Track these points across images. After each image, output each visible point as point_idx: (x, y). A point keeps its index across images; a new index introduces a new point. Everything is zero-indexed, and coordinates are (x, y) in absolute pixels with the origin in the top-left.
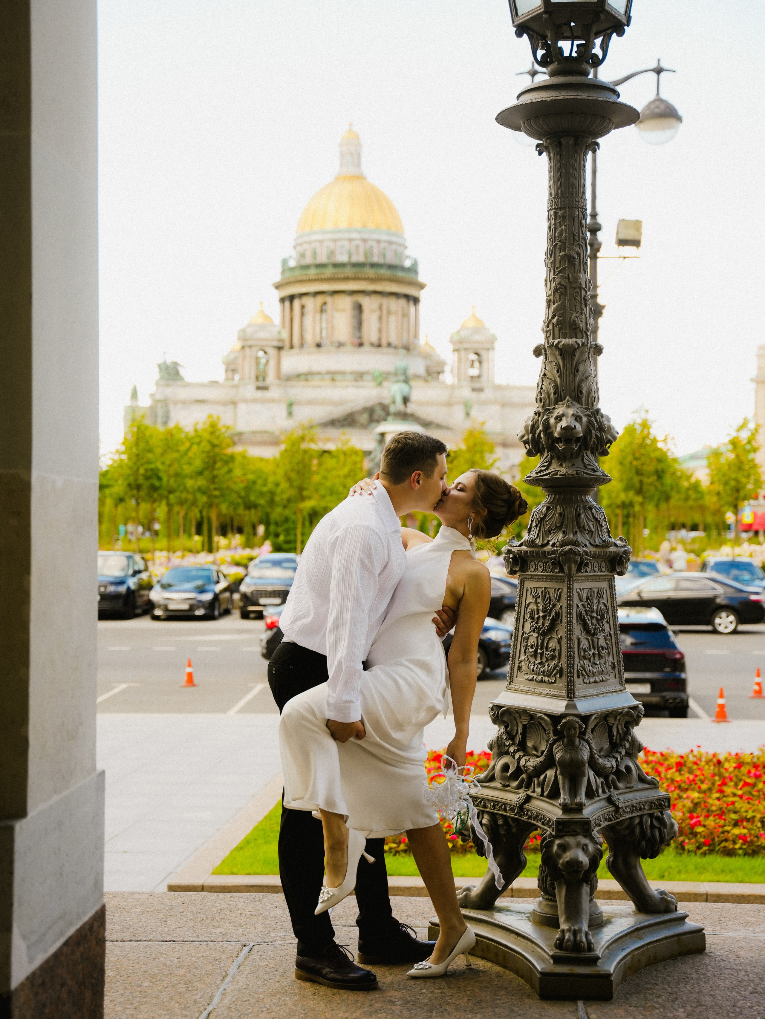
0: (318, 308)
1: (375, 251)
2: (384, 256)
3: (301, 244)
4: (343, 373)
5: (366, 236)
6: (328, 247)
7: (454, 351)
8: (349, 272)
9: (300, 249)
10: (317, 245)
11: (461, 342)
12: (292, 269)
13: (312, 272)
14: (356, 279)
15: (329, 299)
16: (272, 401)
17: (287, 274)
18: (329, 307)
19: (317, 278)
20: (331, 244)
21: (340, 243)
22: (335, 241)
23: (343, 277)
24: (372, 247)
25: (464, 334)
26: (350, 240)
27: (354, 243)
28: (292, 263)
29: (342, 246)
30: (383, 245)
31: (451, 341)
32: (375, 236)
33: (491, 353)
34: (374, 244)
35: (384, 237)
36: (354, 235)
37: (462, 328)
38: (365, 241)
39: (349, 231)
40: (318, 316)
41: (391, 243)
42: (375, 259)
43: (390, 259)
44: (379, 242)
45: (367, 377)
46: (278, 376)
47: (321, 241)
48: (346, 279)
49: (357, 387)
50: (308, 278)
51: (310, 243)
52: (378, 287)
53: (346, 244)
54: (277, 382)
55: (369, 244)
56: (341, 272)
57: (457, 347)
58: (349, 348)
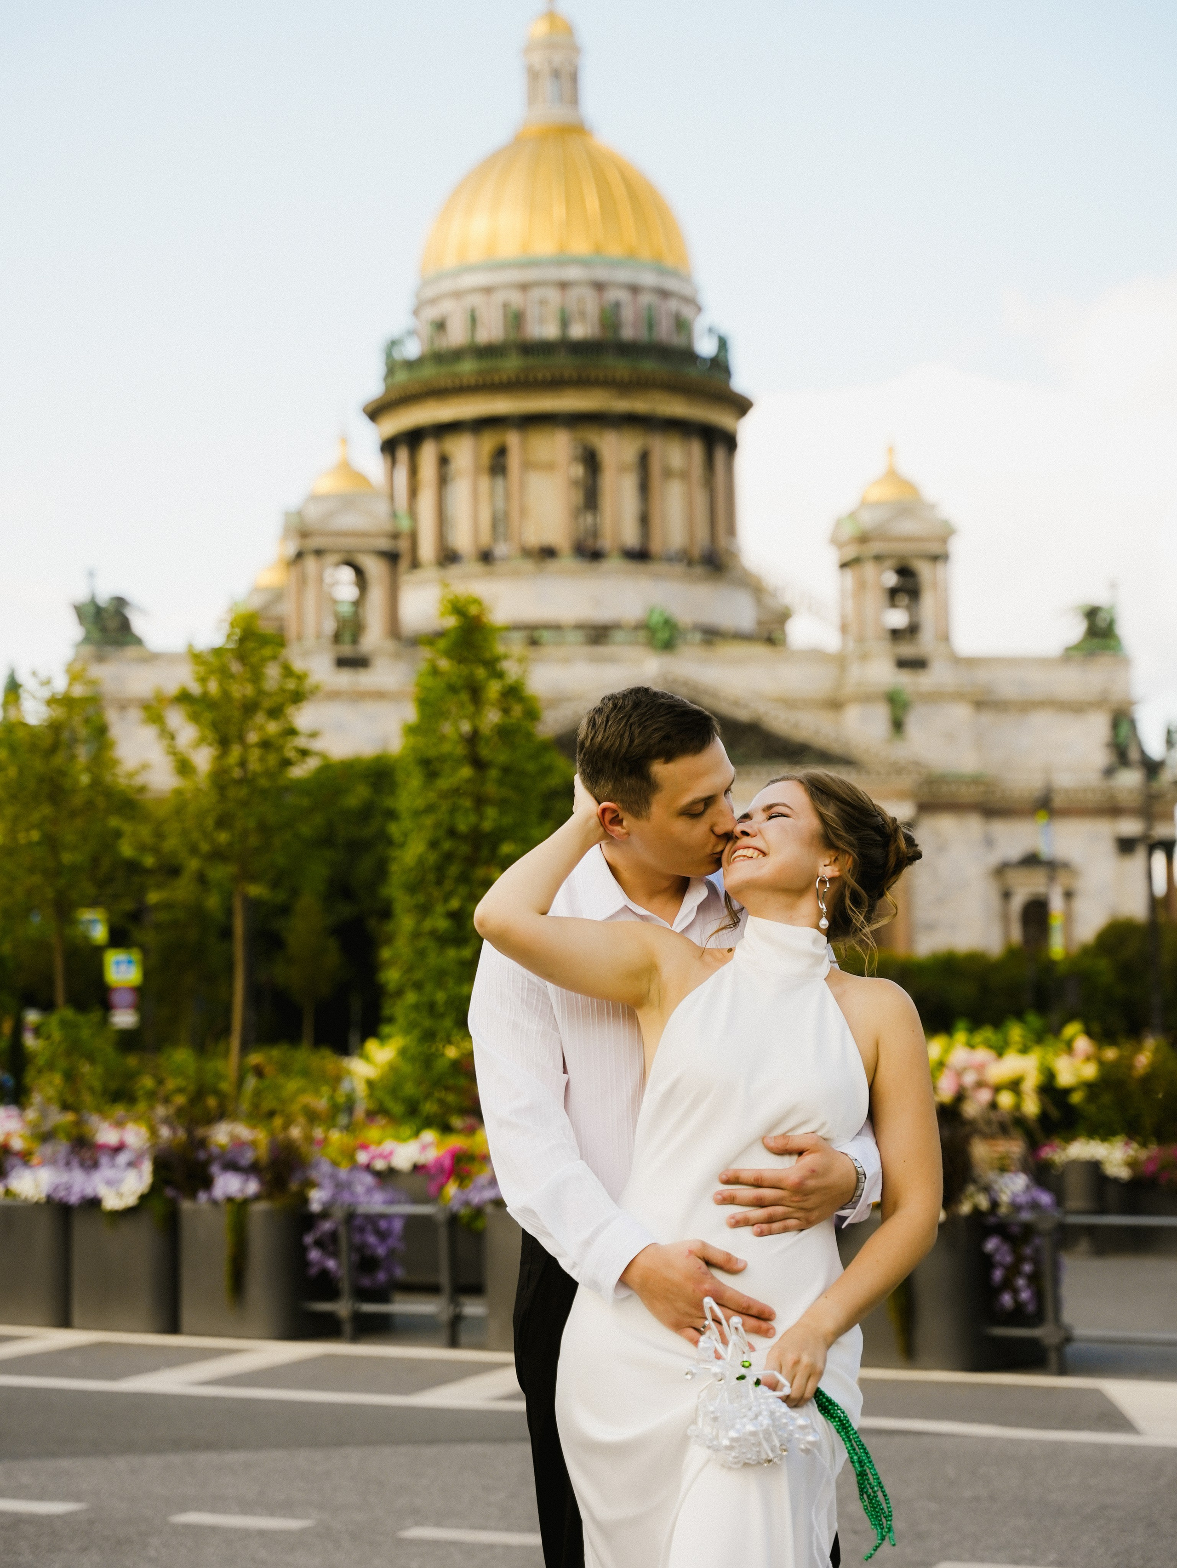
0: (485, 459)
1: (628, 314)
2: (651, 324)
3: (433, 301)
4: (557, 627)
5: (601, 274)
6: (506, 306)
7: (844, 565)
8: (564, 364)
9: (432, 313)
10: (477, 300)
11: (863, 539)
12: (410, 365)
13: (468, 367)
14: (581, 383)
15: (513, 439)
16: (379, 695)
17: (402, 377)
18: (514, 460)
19: (481, 381)
20: (515, 298)
21: (536, 294)
22: (524, 287)
23: (548, 376)
24: (617, 305)
25: (867, 519)
26: (564, 285)
27: (573, 294)
28: (412, 350)
29: (543, 302)
30: (646, 299)
31: (835, 541)
32: (624, 275)
33: (940, 567)
34: (623, 296)
35: (648, 279)
36: (573, 273)
37: (864, 504)
38: (599, 287)
39: (561, 261)
40: (484, 482)
41: (664, 294)
42: (628, 333)
43: (665, 333)
44: (634, 289)
45: (619, 636)
46: (394, 629)
47: (488, 290)
48: (556, 384)
49: (594, 660)
50: (457, 382)
51: (457, 295)
52: (639, 405)
53: (553, 296)
54: (389, 645)
55: (613, 295)
56: (543, 367)
57: (851, 552)
58: (567, 562)
